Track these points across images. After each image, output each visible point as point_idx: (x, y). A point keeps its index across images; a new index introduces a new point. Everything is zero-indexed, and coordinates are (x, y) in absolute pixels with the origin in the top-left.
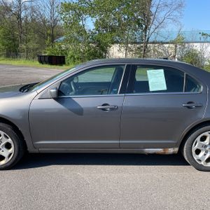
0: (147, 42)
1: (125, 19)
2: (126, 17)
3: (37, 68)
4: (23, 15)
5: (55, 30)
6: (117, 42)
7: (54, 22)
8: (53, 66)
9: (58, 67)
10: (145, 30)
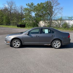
0: (52, 20)
1: (44, 13)
2: (45, 12)
3: (17, 28)
4: (12, 12)
5: (22, 16)
6: (42, 20)
7: (22, 14)
8: (21, 28)
9: (23, 28)
10: (51, 16)
